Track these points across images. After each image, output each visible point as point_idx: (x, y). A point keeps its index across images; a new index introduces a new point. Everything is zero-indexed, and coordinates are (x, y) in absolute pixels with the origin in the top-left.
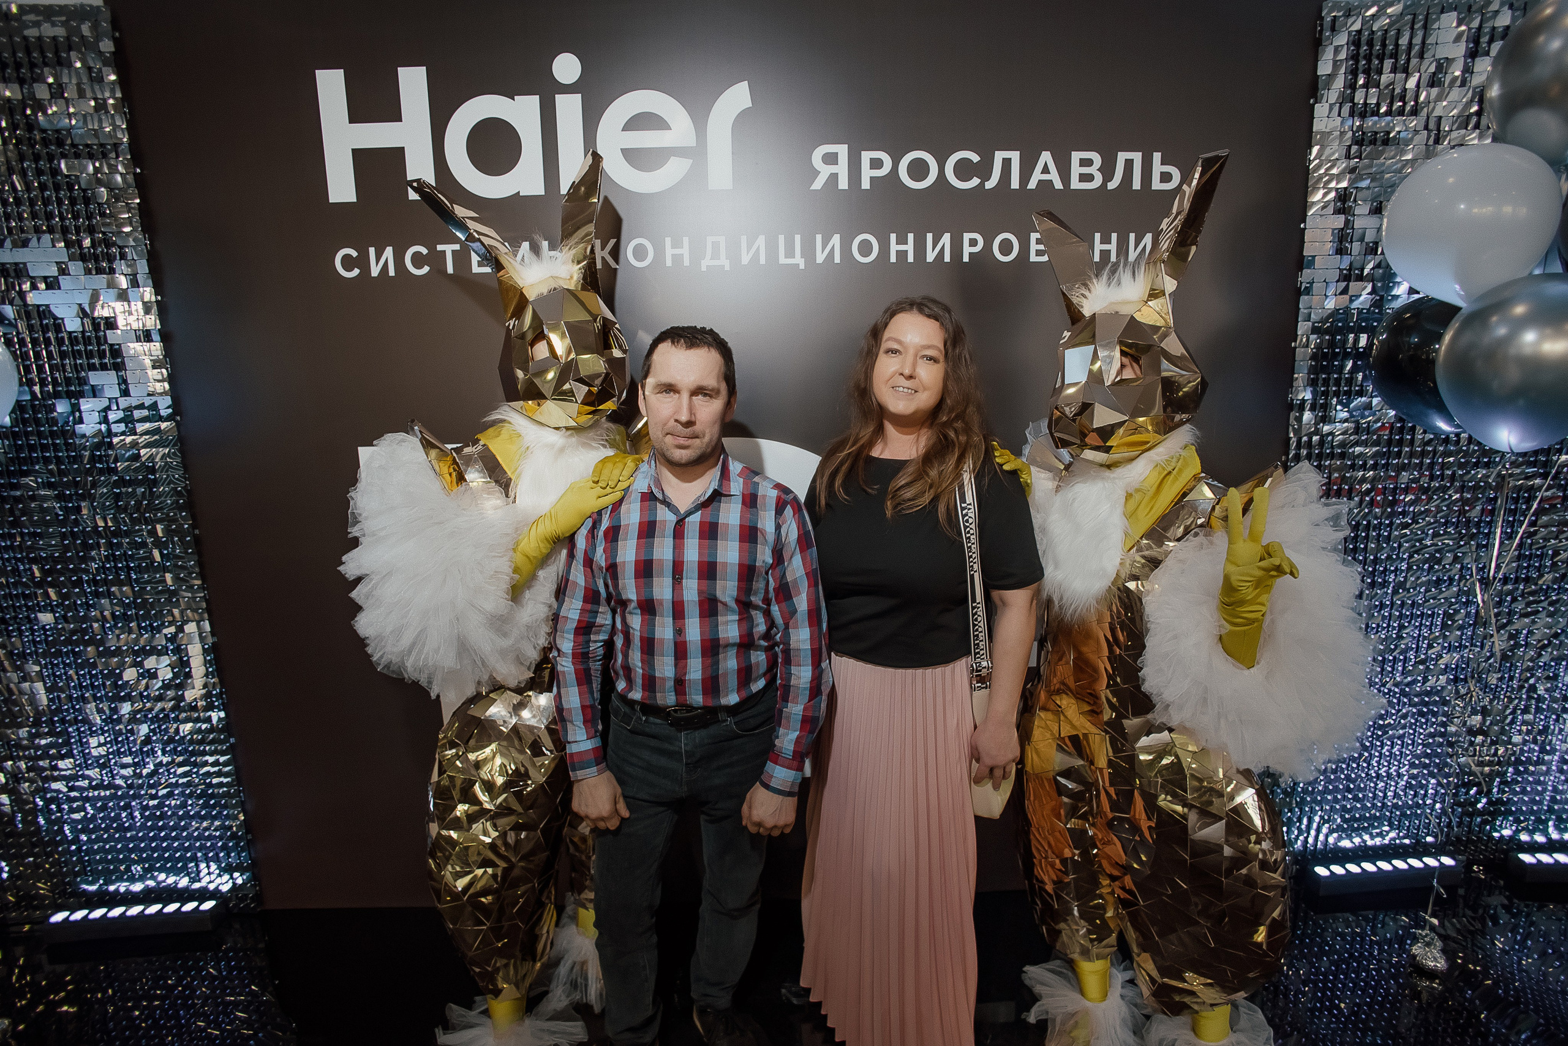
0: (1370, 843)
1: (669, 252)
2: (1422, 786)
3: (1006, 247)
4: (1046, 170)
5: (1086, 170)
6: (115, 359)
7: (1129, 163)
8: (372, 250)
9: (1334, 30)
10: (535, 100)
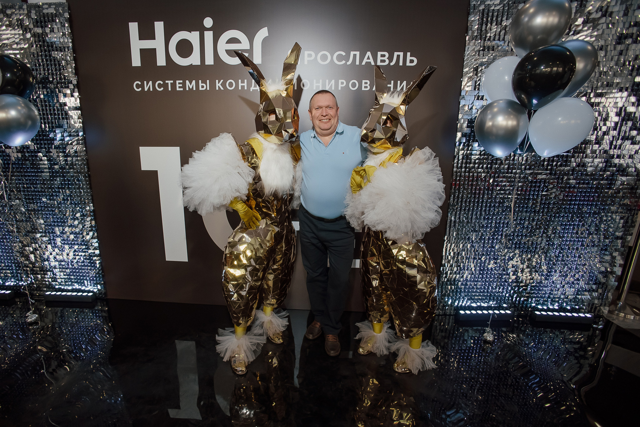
0: (482, 306)
1: (240, 84)
3: (354, 85)
4: (368, 58)
5: (383, 58)
6: (67, 117)
7: (398, 56)
8: (145, 82)
9: (474, 9)
10: (197, 33)
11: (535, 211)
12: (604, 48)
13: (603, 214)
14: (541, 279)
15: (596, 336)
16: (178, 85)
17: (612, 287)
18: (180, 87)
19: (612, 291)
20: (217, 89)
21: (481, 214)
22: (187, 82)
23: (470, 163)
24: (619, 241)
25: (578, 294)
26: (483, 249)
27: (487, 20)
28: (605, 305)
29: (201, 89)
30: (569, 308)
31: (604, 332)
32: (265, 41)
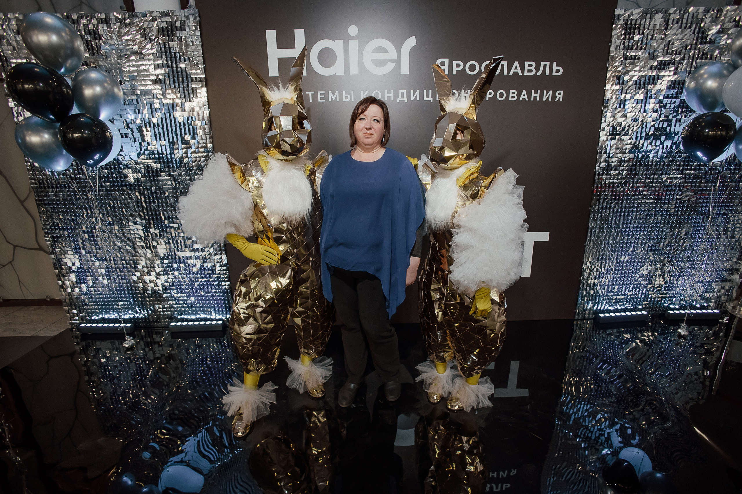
0: (619, 308)
1: (387, 95)
2: (638, 288)
3: (501, 95)
4: (516, 68)
5: (530, 68)
7: (545, 66)
10: (342, 41)
11: (670, 215)
13: (730, 215)
15: (721, 331)
16: (319, 97)
17: (737, 284)
18: (321, 99)
19: (737, 287)
21: (620, 219)
22: (330, 93)
23: (611, 170)
25: (706, 292)
26: (622, 254)
28: (730, 301)
29: (344, 100)
30: (698, 306)
31: (728, 326)
32: (413, 51)
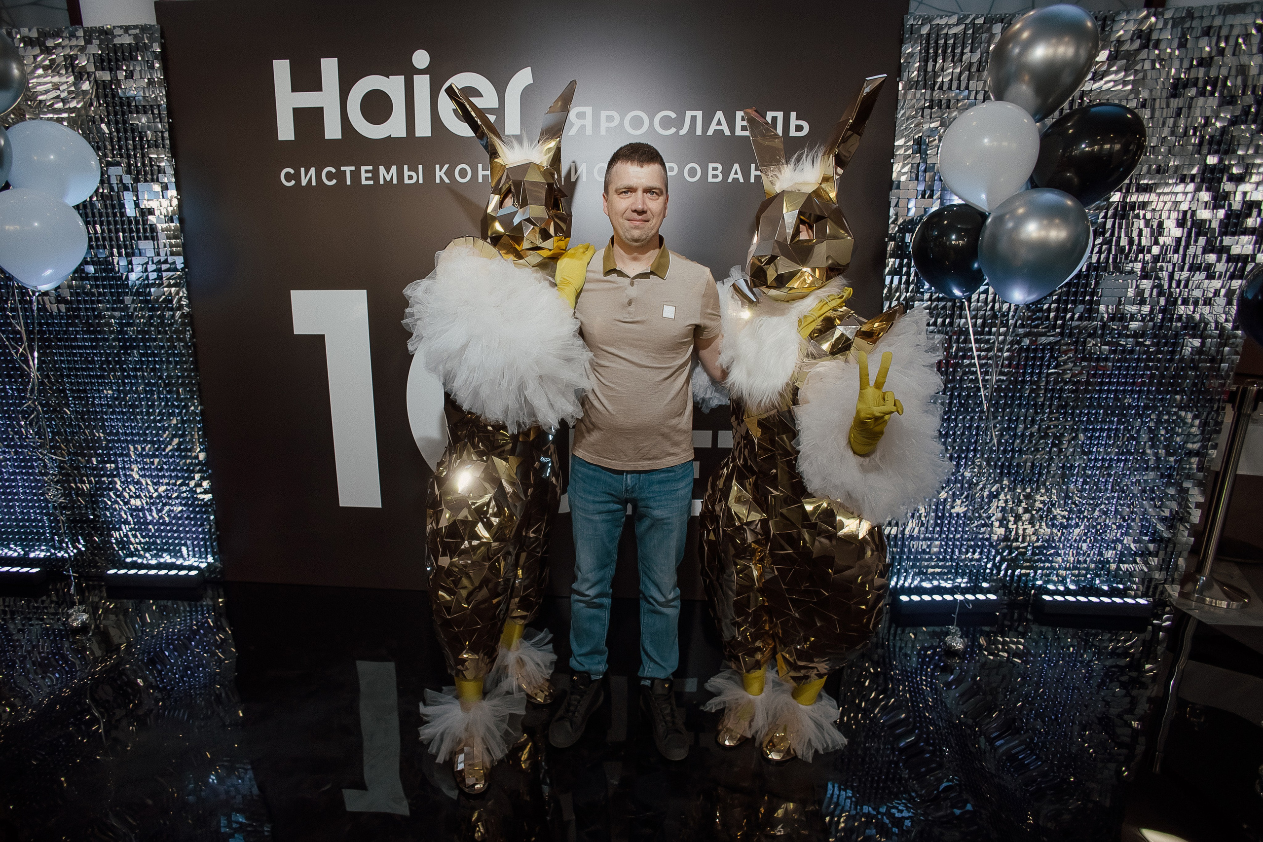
0: (942, 586)
3: (692, 173)
4: (719, 123)
6: (152, 233)
7: (775, 119)
8: (303, 170)
9: (911, 33)
10: (401, 78)
12: (1148, 104)
13: (1161, 409)
14: (1052, 533)
15: (1159, 642)
16: (364, 175)
17: (1184, 546)
18: (367, 179)
19: (1185, 554)
20: (438, 181)
22: (382, 169)
24: (1195, 460)
27: (936, 53)
29: (407, 181)
30: (1105, 588)
31: (1175, 632)
32: (527, 94)
